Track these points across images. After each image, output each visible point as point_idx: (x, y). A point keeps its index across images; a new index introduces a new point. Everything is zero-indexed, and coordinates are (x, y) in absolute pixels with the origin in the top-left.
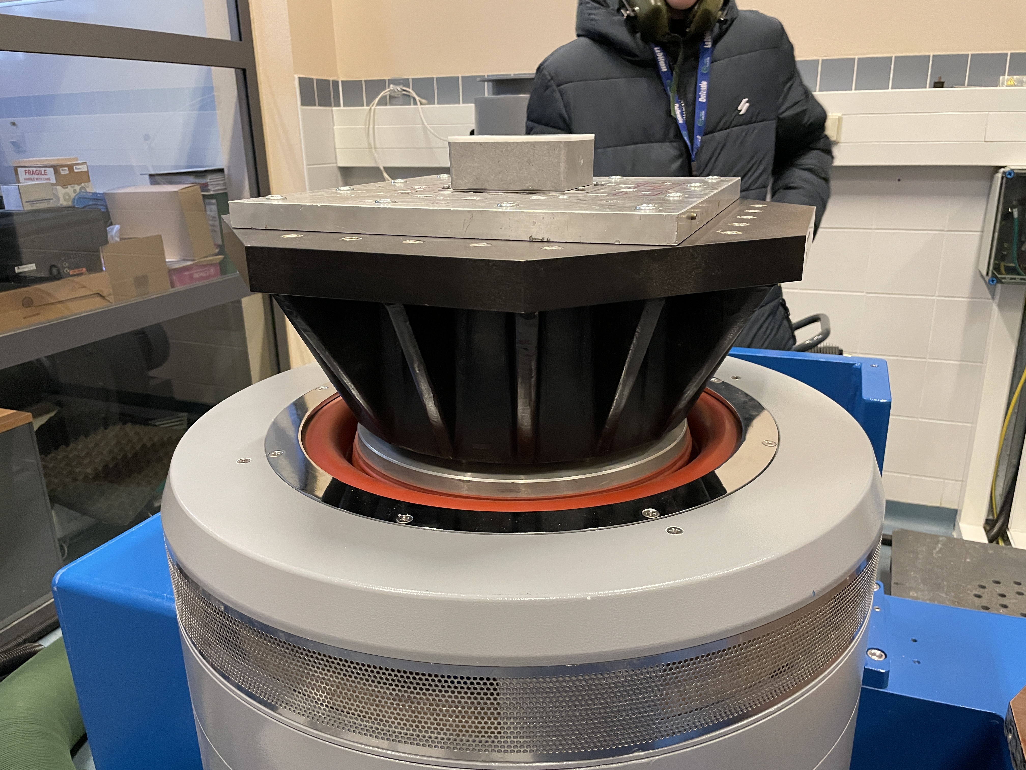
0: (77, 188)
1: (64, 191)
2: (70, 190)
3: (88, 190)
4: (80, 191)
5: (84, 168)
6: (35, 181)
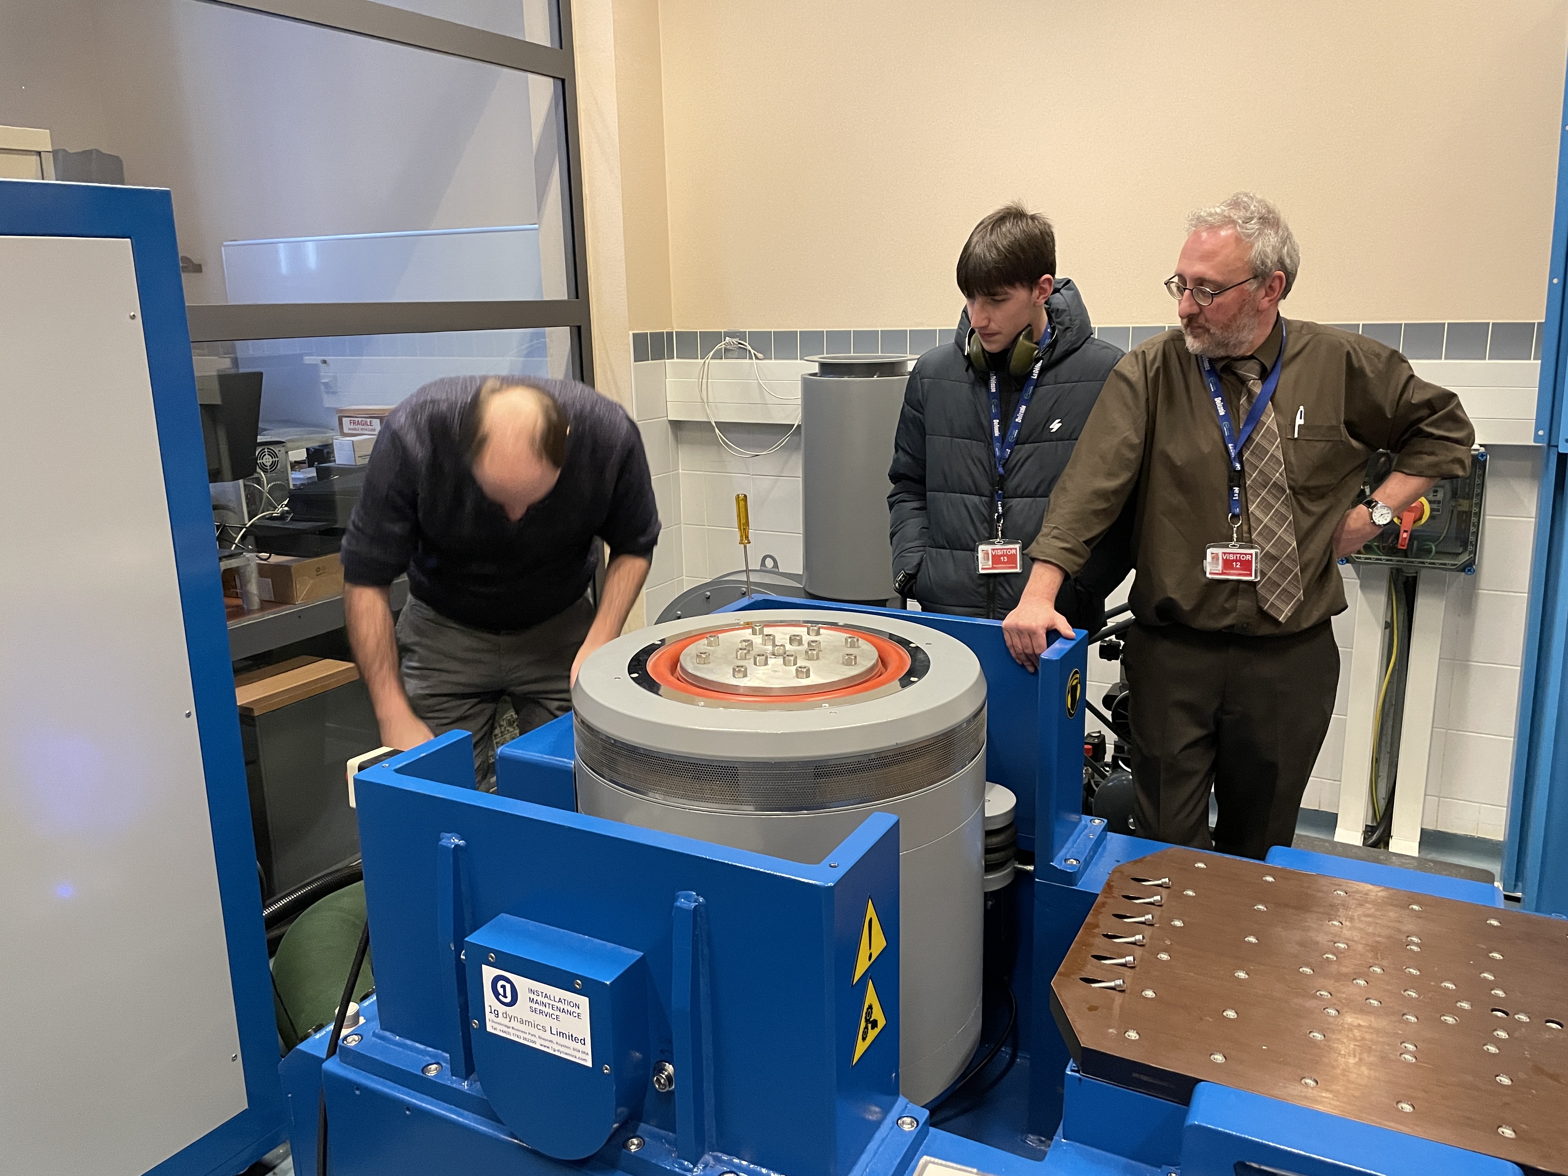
6: (360, 432)
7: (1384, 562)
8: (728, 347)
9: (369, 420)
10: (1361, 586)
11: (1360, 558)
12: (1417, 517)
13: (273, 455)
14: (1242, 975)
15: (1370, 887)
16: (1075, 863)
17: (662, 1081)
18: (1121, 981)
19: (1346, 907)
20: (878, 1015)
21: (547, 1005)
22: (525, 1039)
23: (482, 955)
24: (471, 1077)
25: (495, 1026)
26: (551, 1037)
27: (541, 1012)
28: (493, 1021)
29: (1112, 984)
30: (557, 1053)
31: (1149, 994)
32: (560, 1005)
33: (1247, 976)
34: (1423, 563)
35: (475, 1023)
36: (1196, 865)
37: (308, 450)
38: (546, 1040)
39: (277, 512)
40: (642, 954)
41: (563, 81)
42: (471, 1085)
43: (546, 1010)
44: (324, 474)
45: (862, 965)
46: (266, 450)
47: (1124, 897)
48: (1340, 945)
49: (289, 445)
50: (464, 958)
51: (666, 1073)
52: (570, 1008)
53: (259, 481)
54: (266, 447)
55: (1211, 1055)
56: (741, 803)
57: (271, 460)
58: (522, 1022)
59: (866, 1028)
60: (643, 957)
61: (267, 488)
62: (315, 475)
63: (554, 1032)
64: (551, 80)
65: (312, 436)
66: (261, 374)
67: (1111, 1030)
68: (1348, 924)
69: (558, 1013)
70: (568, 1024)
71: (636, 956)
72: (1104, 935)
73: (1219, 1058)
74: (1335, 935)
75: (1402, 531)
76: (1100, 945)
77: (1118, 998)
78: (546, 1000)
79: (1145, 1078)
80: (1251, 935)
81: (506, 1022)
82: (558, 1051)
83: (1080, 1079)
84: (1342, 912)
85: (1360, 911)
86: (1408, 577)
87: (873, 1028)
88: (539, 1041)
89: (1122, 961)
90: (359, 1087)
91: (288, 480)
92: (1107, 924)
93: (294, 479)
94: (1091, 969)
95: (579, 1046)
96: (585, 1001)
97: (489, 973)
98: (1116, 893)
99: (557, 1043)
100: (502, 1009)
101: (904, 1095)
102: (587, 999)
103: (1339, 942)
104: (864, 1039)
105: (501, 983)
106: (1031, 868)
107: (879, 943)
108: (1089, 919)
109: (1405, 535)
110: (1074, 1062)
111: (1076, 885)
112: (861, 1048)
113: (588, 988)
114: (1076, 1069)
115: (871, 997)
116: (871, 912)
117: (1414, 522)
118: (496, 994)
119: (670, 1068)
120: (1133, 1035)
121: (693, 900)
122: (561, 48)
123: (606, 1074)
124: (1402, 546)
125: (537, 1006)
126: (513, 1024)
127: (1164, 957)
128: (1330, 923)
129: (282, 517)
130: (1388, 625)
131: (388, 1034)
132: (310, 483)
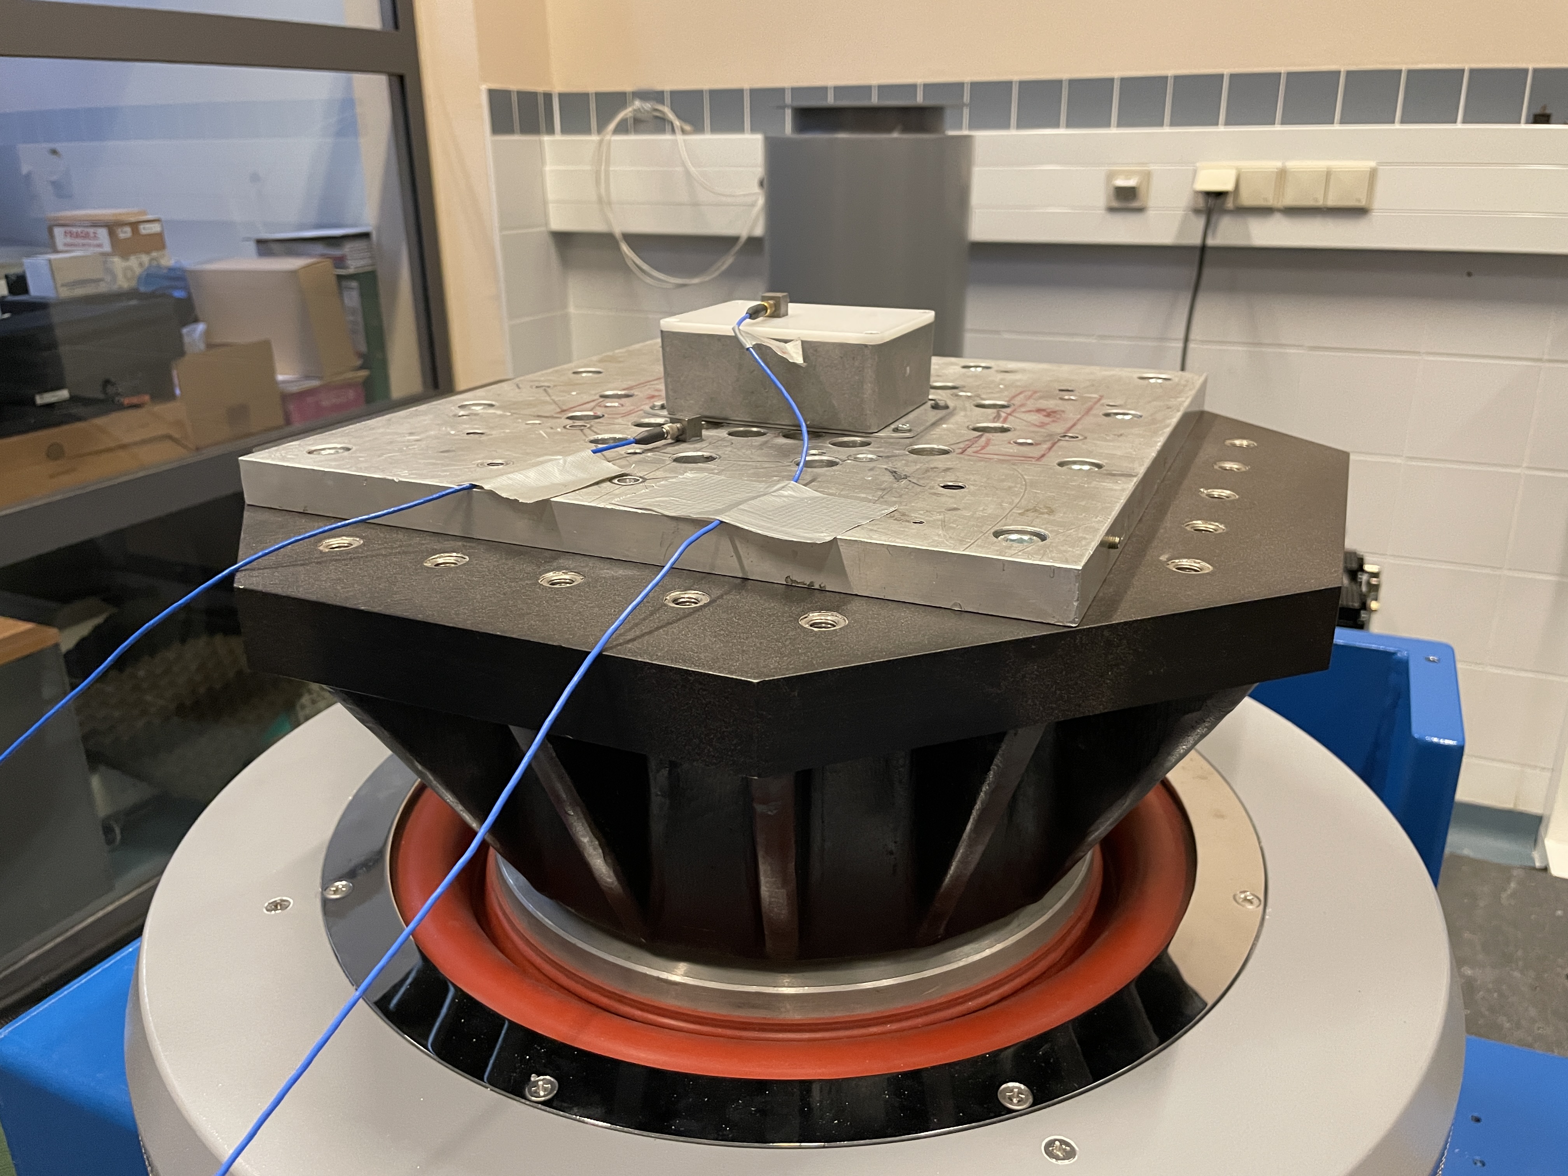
0: (145, 259)
1: (124, 264)
2: (133, 262)
3: (162, 263)
4: (150, 264)
5: (155, 228)
6: (79, 248)
8: (639, 115)
9: (91, 230)
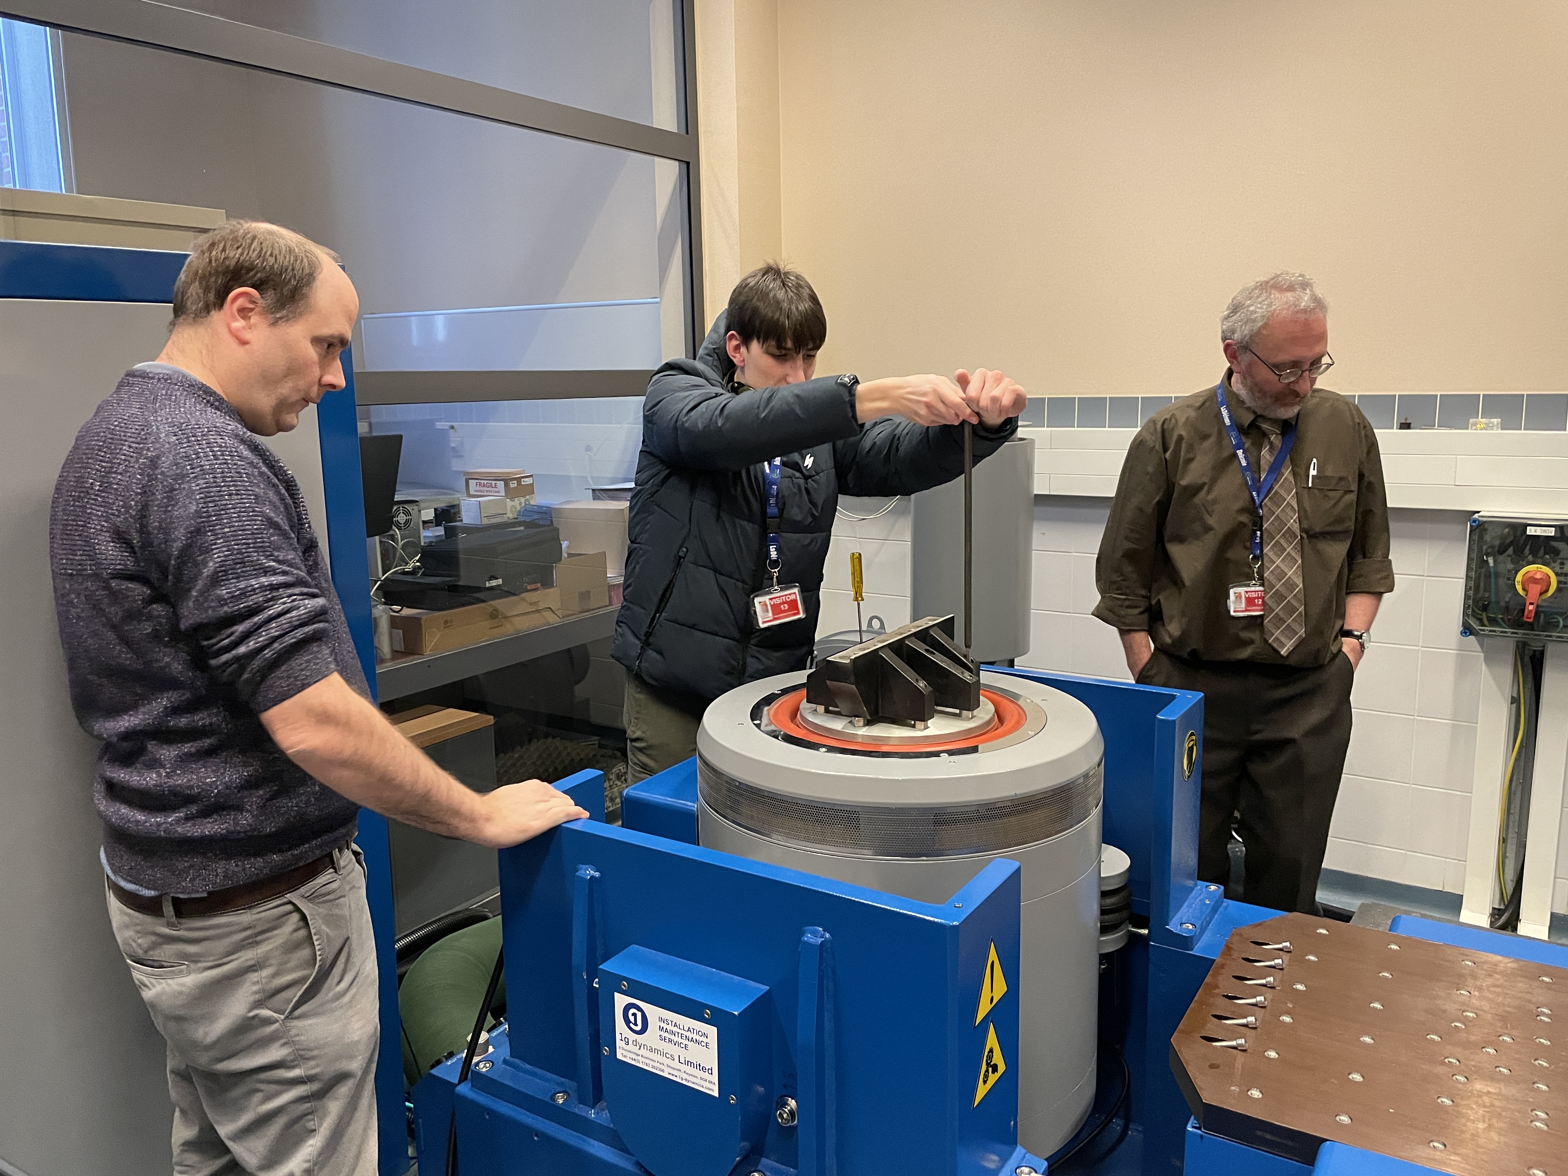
0: (523, 500)
1: (512, 503)
2: (516, 502)
3: (532, 503)
4: (526, 504)
5: (529, 481)
6: (485, 494)
7: (1509, 635)
9: (493, 482)
10: (1487, 660)
11: (1483, 630)
12: (1544, 588)
13: (407, 513)
14: (1367, 1039)
15: (1499, 958)
16: (1191, 927)
17: (785, 1116)
18: (1243, 1040)
19: (1475, 977)
20: (998, 1059)
21: (676, 1034)
22: (653, 1067)
23: (615, 983)
24: (597, 1106)
25: (625, 1053)
26: (679, 1066)
27: (670, 1041)
28: (623, 1049)
29: (1234, 1043)
30: (684, 1082)
31: (1272, 1054)
32: (688, 1034)
33: (1372, 1041)
34: (1550, 636)
35: (606, 1050)
36: (1318, 931)
37: (435, 509)
38: (674, 1069)
39: (409, 568)
40: (768, 988)
41: (688, 164)
42: (598, 1113)
43: (675, 1039)
44: (451, 532)
45: (984, 1008)
46: (401, 508)
47: (1244, 959)
48: (1469, 1014)
49: (422, 505)
50: (597, 986)
51: (789, 1108)
52: (698, 1038)
53: (393, 538)
54: (401, 506)
55: (1336, 1116)
56: (862, 847)
57: (405, 518)
58: (651, 1050)
59: (987, 1071)
60: (769, 991)
61: (401, 543)
62: (443, 533)
63: (682, 1061)
64: (677, 163)
65: (439, 497)
66: (401, 436)
67: (1233, 1088)
68: (1476, 993)
69: (686, 1042)
70: (695, 1053)
71: (762, 990)
72: (1224, 996)
73: (1345, 1119)
74: (1464, 1004)
75: (1528, 603)
76: (1221, 1006)
77: (1240, 1057)
78: (675, 1029)
79: (1268, 1136)
80: (1377, 1001)
81: (635, 1049)
82: (686, 1080)
83: (1202, 1136)
84: (1470, 982)
85: (1489, 981)
86: (1535, 651)
87: (993, 1072)
88: (667, 1070)
89: (1244, 1021)
90: (490, 1111)
91: (419, 537)
92: (1227, 985)
93: (425, 537)
94: (1212, 1027)
95: (706, 1075)
96: (712, 1031)
97: (621, 1001)
98: (1235, 954)
99: (685, 1072)
100: (633, 1036)
101: (1021, 1145)
102: (716, 1028)
103: (1468, 1011)
104: (985, 1082)
105: (632, 1011)
106: (1145, 931)
107: (1001, 988)
108: (1208, 979)
109: (1531, 607)
110: (1195, 1119)
111: (1192, 950)
112: (982, 1091)
113: (717, 1018)
114: (1197, 1125)
115: (992, 1040)
116: (993, 956)
117: (1541, 594)
118: (627, 1021)
119: (792, 1103)
120: (1256, 1093)
121: (820, 935)
122: (687, 133)
123: (733, 1105)
124: (1528, 618)
125: (666, 1034)
126: (643, 1052)
127: (1287, 1019)
128: (1458, 992)
129: (414, 572)
130: (1515, 700)
131: (517, 1061)
132: (439, 541)
